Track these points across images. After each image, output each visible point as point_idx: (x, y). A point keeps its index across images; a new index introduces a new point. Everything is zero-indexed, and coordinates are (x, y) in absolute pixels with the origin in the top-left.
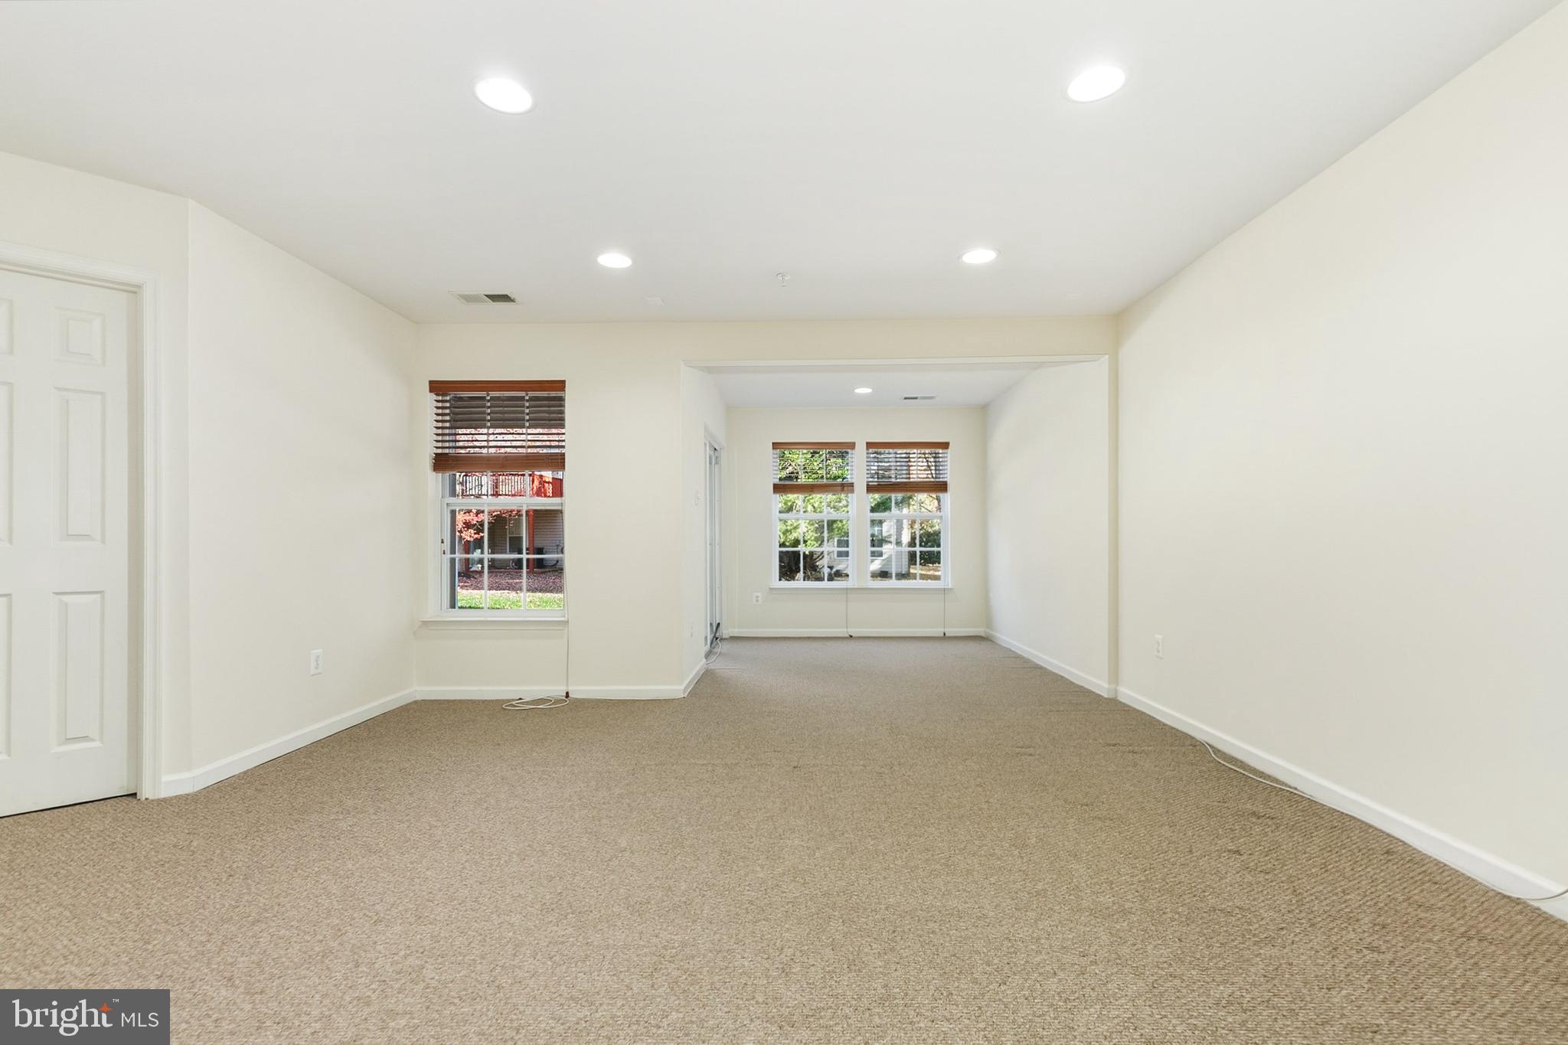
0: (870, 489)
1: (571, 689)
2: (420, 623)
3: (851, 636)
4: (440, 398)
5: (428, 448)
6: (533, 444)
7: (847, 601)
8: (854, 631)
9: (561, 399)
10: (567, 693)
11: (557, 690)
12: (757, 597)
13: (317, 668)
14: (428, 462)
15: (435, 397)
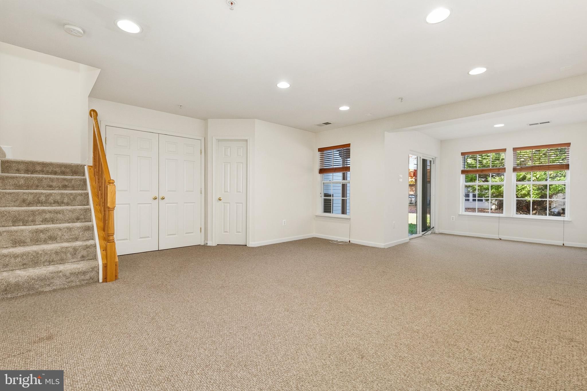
0: (515, 170)
1: (351, 240)
2: (315, 216)
3: (501, 239)
4: (322, 153)
5: (317, 167)
6: (335, 165)
7: (499, 222)
8: (503, 237)
9: (350, 149)
10: (350, 241)
11: (347, 239)
12: (453, 218)
13: (284, 224)
14: (317, 171)
15: (320, 153)
